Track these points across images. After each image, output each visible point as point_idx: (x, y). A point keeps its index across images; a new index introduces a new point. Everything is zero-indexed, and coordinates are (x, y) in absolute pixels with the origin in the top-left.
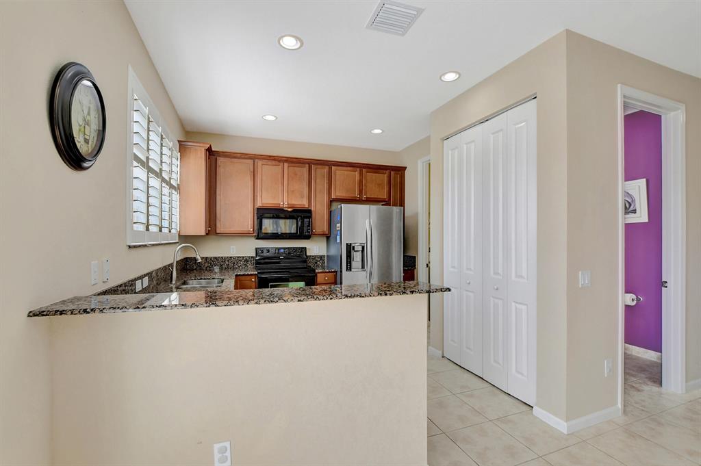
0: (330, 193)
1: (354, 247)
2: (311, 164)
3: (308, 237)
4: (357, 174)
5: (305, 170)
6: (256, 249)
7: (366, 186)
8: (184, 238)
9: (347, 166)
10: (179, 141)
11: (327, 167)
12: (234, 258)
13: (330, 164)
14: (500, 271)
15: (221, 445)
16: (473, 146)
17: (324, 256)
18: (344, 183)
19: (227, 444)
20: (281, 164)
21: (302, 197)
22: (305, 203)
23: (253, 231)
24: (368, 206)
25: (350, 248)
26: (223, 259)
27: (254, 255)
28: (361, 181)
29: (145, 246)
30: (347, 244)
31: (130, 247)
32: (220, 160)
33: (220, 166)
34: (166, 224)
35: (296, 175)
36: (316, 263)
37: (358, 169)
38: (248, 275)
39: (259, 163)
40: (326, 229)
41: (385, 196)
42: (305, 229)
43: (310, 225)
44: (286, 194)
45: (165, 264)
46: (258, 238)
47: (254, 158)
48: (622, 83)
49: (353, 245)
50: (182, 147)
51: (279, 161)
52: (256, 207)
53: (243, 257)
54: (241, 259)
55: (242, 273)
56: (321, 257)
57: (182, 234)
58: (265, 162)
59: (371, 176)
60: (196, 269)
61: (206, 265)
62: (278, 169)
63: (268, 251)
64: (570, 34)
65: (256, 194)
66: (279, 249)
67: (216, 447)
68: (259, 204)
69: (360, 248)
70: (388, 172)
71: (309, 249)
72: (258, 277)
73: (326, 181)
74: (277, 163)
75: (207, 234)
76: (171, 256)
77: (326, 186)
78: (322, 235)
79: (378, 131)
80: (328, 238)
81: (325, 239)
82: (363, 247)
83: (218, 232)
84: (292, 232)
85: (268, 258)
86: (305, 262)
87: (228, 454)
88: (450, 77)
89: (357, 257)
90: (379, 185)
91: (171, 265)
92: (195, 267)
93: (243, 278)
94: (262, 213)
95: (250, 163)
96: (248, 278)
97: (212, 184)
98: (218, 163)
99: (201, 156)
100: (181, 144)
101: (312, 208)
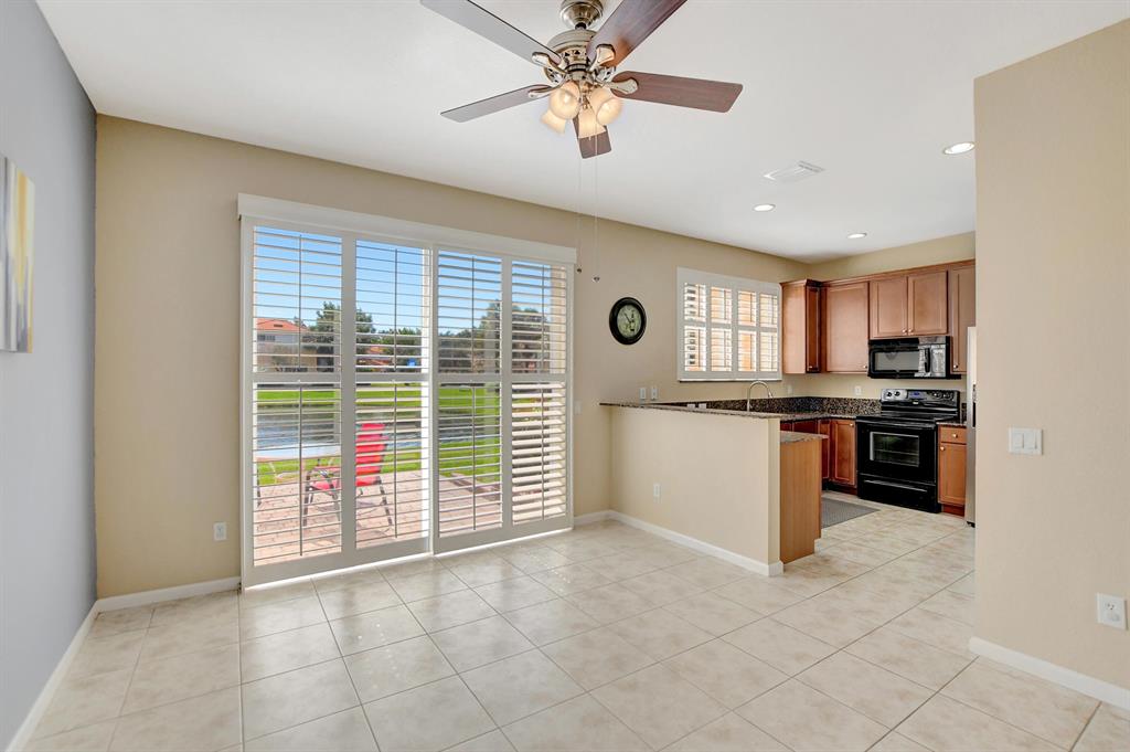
5: (941, 280)
10: (781, 284)
12: (859, 401)
20: (904, 279)
21: (937, 319)
22: (940, 327)
23: (867, 368)
26: (846, 401)
31: (680, 381)
35: (926, 290)
38: (847, 419)
39: (875, 284)
44: (911, 319)
46: (871, 376)
50: (785, 288)
51: (902, 276)
52: (871, 338)
53: (869, 400)
54: (867, 402)
55: (841, 417)
57: (786, 372)
61: (829, 406)
63: (898, 394)
65: (871, 322)
68: (874, 335)
72: (858, 423)
74: (898, 278)
83: (829, 370)
93: (840, 421)
94: (875, 345)
95: (863, 287)
96: (847, 422)
97: (823, 317)
98: (828, 294)
99: (802, 292)
100: (784, 285)
101: (953, 334)
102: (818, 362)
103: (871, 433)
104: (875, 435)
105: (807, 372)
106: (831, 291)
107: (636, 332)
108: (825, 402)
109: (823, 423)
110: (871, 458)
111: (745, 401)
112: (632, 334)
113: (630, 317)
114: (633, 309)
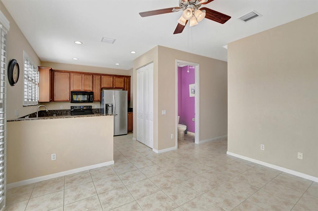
0: (101, 86)
1: (108, 105)
2: (93, 75)
3: (92, 102)
4: (112, 79)
5: (91, 77)
6: (71, 107)
7: (115, 83)
8: (40, 103)
9: (107, 76)
10: (38, 67)
11: (100, 76)
12: (62, 110)
13: (101, 75)
14: (148, 111)
15: (54, 154)
16: (143, 73)
17: (99, 109)
18: (106, 82)
19: (55, 154)
20: (81, 75)
21: (90, 87)
23: (70, 99)
25: (107, 106)
26: (57, 111)
27: (70, 109)
28: (113, 81)
29: (26, 106)
30: (106, 104)
31: (24, 106)
32: (56, 73)
33: (55, 75)
34: (33, 98)
35: (87, 79)
36: (96, 111)
37: (112, 77)
39: (72, 74)
40: (99, 99)
41: (123, 86)
42: (91, 99)
43: (93, 97)
44: (83, 86)
45: (33, 113)
46: (71, 102)
47: (70, 72)
48: (177, 59)
50: (40, 69)
51: (80, 74)
52: (71, 91)
53: (65, 110)
56: (98, 109)
57: (39, 101)
58: (74, 74)
59: (117, 79)
60: (45, 115)
61: (50, 113)
62: (80, 77)
63: (76, 107)
64: (159, 46)
65: (70, 86)
66: (81, 106)
67: (52, 155)
68: (72, 90)
69: (111, 106)
70: (124, 78)
71: (93, 106)
73: (99, 81)
74: (79, 74)
75: (50, 101)
76: (36, 110)
77: (99, 83)
78: (98, 101)
80: (101, 102)
81: (100, 103)
82: (112, 105)
84: (85, 100)
85: (76, 110)
86: (92, 111)
87: (55, 157)
88: (133, 52)
89: (110, 109)
90: (120, 83)
91: (36, 113)
92: (45, 114)
94: (73, 93)
95: (68, 74)
99: (48, 72)
101: (94, 91)
102: (52, 99)
107: (16, 80)
114: (16, 66)
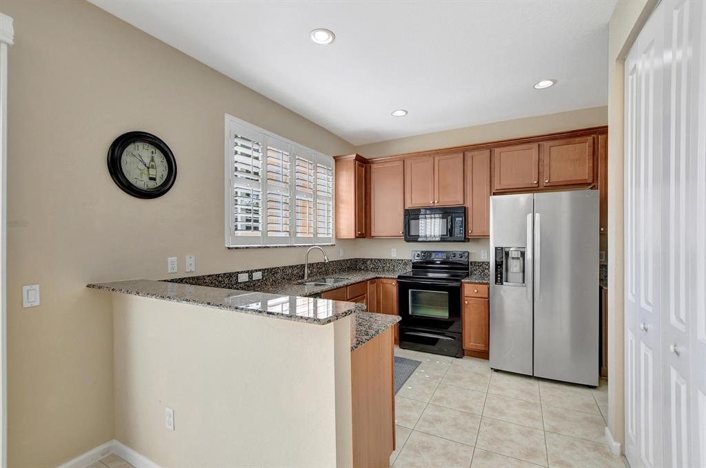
4: (534, 150)
6: (413, 252)
7: (549, 165)
9: (516, 144)
10: (334, 157)
12: (394, 261)
13: (491, 147)
14: (683, 316)
15: (169, 410)
18: (514, 167)
19: (172, 412)
20: (432, 158)
22: (459, 199)
23: (402, 233)
24: (532, 194)
25: (501, 254)
26: (385, 262)
28: (540, 161)
30: (496, 248)
31: (229, 248)
33: (373, 173)
36: (483, 271)
37: (534, 144)
38: (388, 278)
39: (409, 162)
42: (457, 231)
43: (465, 224)
44: (436, 192)
47: (403, 158)
49: (507, 250)
50: (338, 162)
51: (429, 156)
53: (402, 260)
54: (401, 262)
55: (383, 276)
57: (339, 237)
58: (413, 160)
61: (372, 266)
65: (405, 195)
70: (590, 138)
71: (474, 254)
72: (398, 282)
73: (487, 168)
74: (427, 158)
77: (487, 175)
79: (545, 84)
82: (522, 254)
83: (372, 235)
84: (442, 234)
85: (425, 262)
87: (172, 420)
89: (514, 266)
90: (575, 161)
93: (385, 281)
95: (400, 164)
96: (390, 281)
97: (368, 191)
98: (373, 170)
99: (352, 166)
100: (336, 159)
101: (468, 205)
102: (364, 229)
103: (410, 290)
104: (412, 292)
105: (356, 237)
106: (374, 166)
107: (159, 182)
108: (369, 262)
109: (371, 283)
110: (410, 313)
111: (303, 266)
112: (152, 185)
113: (147, 161)
114: (152, 148)
